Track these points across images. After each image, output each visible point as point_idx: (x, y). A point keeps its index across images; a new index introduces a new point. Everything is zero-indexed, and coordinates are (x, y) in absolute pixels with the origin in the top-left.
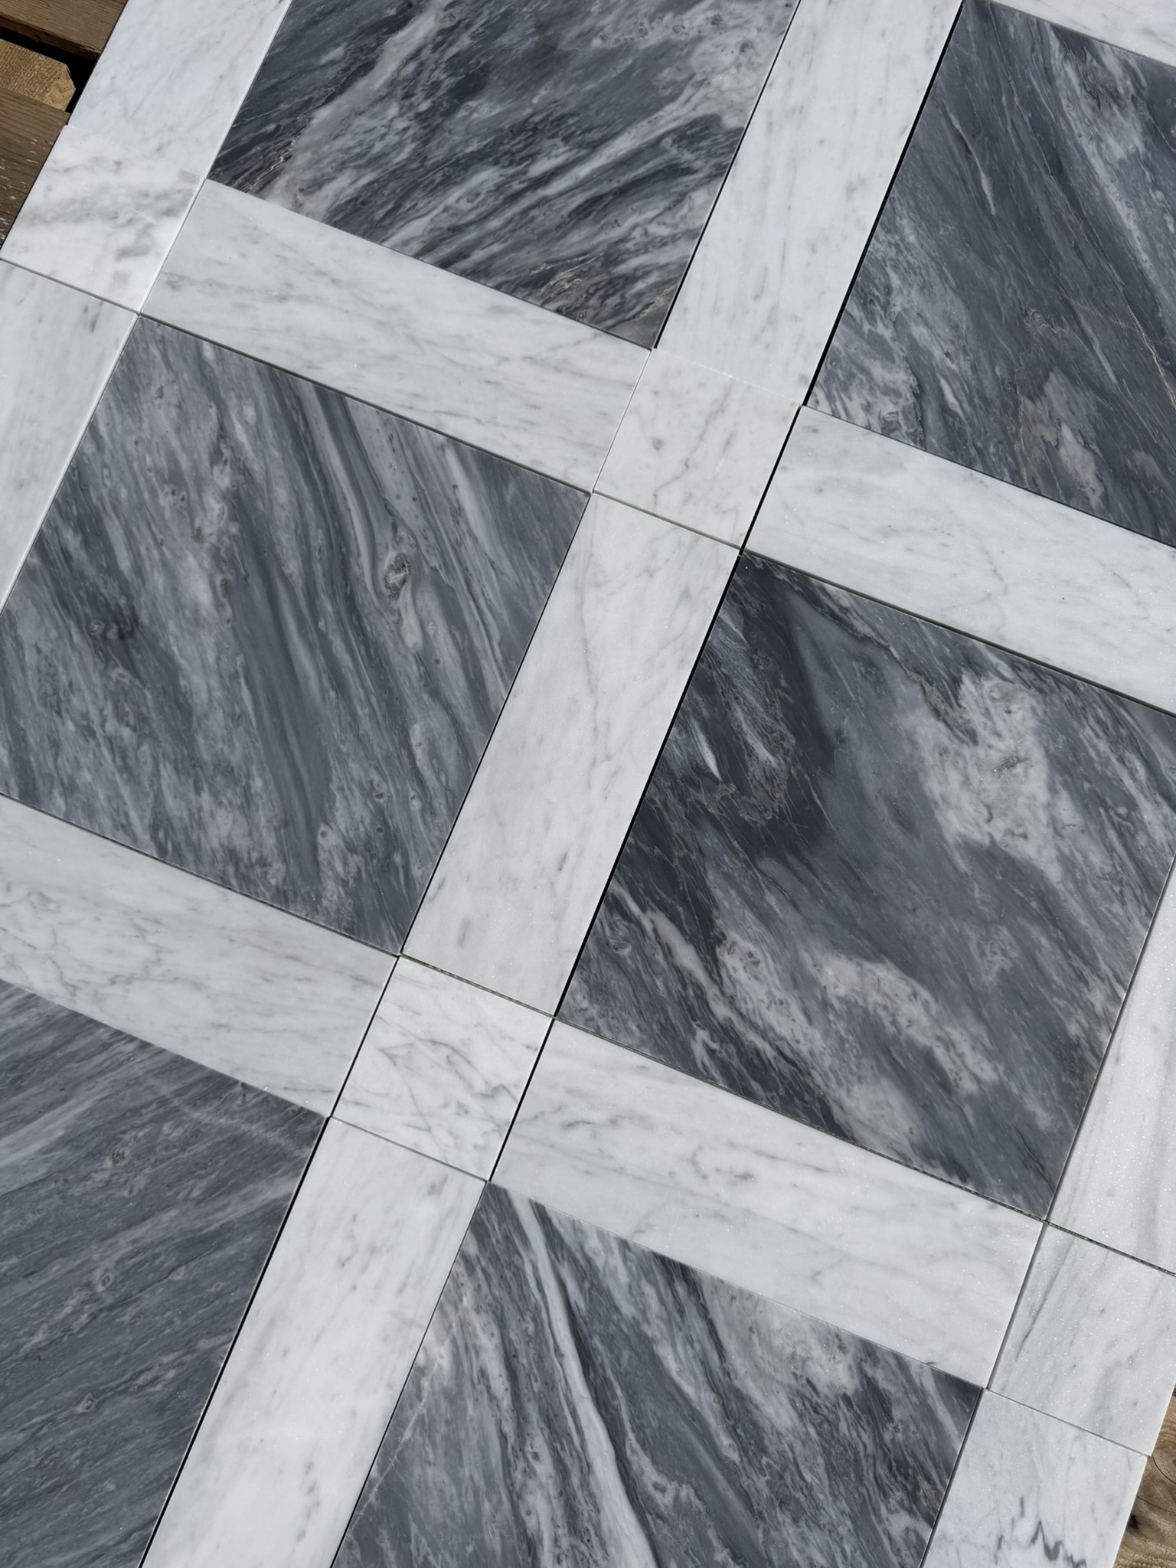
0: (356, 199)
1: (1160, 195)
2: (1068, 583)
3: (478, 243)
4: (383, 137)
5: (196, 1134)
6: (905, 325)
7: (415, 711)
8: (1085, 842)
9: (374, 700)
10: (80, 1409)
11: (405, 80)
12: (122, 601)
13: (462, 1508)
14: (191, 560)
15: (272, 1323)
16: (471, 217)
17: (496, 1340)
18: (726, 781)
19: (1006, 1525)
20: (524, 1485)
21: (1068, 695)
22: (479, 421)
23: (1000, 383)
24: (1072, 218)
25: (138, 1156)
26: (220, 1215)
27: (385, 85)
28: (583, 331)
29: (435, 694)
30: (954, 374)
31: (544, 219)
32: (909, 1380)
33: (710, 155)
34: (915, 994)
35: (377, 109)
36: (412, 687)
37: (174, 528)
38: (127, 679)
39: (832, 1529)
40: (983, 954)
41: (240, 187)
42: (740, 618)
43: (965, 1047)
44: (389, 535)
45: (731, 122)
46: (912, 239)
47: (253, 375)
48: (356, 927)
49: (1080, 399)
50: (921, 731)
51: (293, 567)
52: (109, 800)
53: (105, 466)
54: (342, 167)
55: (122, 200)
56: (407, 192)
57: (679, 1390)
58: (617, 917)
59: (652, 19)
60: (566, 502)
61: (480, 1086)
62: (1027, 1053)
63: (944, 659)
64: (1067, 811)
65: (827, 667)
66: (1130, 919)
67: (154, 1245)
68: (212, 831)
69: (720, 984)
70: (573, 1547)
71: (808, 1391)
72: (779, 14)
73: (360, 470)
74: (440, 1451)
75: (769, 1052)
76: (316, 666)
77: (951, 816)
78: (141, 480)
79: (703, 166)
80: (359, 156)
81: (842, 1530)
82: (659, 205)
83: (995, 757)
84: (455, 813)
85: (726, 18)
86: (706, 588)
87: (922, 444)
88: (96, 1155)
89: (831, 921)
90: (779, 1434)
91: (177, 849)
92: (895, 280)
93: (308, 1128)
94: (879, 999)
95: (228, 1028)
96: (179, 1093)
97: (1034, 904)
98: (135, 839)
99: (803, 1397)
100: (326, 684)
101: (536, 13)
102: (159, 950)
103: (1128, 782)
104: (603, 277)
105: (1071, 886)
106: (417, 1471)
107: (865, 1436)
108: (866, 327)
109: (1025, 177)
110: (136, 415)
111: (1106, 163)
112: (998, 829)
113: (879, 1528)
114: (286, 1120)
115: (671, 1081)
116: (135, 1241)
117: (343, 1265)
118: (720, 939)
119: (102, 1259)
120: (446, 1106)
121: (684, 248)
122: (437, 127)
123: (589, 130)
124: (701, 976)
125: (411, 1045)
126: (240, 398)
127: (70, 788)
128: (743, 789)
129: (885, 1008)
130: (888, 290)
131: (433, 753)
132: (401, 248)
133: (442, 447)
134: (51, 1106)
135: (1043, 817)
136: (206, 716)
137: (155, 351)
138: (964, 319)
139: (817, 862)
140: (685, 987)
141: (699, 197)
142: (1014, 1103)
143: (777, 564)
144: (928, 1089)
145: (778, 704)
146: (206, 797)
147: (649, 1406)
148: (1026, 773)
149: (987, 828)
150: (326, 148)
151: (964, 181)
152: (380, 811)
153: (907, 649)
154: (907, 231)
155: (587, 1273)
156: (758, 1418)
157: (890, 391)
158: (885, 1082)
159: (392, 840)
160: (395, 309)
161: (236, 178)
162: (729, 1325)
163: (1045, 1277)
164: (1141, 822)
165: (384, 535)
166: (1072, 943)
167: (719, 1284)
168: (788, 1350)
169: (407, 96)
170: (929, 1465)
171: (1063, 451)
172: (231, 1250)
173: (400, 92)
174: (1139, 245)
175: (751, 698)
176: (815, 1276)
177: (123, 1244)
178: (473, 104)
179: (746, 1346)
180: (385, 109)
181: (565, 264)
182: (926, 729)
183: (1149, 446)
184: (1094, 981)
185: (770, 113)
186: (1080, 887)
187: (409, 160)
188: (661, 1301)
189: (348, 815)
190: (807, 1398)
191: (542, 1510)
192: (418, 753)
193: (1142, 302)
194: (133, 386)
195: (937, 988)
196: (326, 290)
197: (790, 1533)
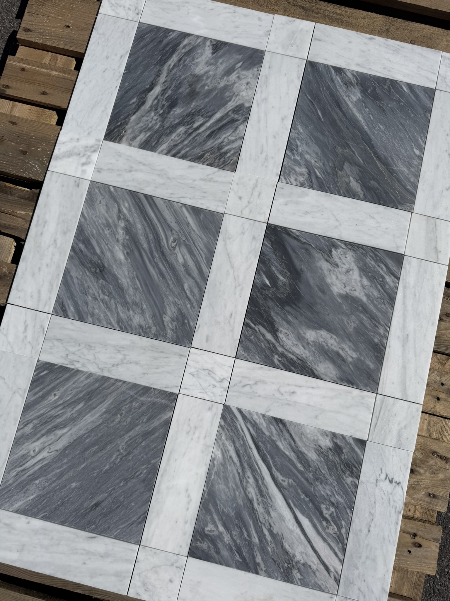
0: (146, 140)
1: (367, 109)
2: (357, 220)
3: (182, 149)
4: (151, 122)
5: (143, 404)
6: (303, 155)
7: (184, 280)
8: (371, 289)
9: (173, 279)
10: (121, 485)
11: (155, 105)
12: (99, 262)
13: (230, 495)
14: (117, 247)
15: (171, 452)
16: (179, 141)
17: (233, 447)
18: (273, 287)
19: (378, 476)
20: (246, 486)
21: (361, 250)
22: (190, 198)
23: (331, 167)
24: (344, 119)
25: (127, 413)
26: (152, 425)
27: (149, 108)
28: (215, 169)
29: (189, 275)
30: (318, 167)
31: (200, 139)
32: (346, 441)
33: (243, 115)
34: (332, 337)
35: (148, 114)
36: (183, 274)
37: (110, 239)
38: (104, 283)
39: (331, 484)
40: (348, 323)
41: (113, 141)
42: (270, 242)
43: (347, 349)
44: (170, 233)
45: (247, 105)
46: (302, 131)
47: (126, 194)
48: (177, 342)
49: (354, 169)
50: (323, 266)
51: (145, 246)
52: (104, 316)
53: (88, 224)
54: (141, 132)
55: (81, 149)
56: (160, 137)
57: (284, 453)
58: (248, 328)
59: (221, 79)
60: (217, 217)
61: (218, 379)
62: (365, 349)
63: (326, 246)
64: (366, 282)
65: (295, 252)
66: (387, 308)
67: (134, 437)
68: (134, 321)
69: (279, 342)
70: (262, 500)
71: (319, 449)
72: (256, 73)
73: (160, 217)
74: (222, 480)
75: (295, 359)
76: (156, 272)
77: (335, 288)
78: (99, 227)
79: (241, 118)
80: (145, 128)
81: (334, 484)
82: (230, 131)
83: (344, 270)
84: (200, 306)
85: (241, 76)
86: (259, 235)
87: (312, 187)
88: (115, 414)
89: (307, 321)
90: (313, 461)
91: (125, 327)
92: (299, 143)
93: (173, 397)
94: (322, 340)
95: (147, 373)
96: (136, 394)
97: (360, 308)
98: (113, 326)
99: (318, 450)
100: (159, 276)
101: (188, 82)
102: (125, 355)
103: (381, 272)
104: (218, 154)
105: (369, 302)
106: (217, 487)
107: (337, 458)
108: (292, 157)
109: (330, 109)
110: (94, 209)
111: (352, 103)
112: (348, 289)
113: (344, 482)
114: (167, 396)
115: (270, 370)
116: (129, 436)
117: (188, 433)
118: (277, 330)
119: (121, 443)
120: (210, 386)
121: (239, 142)
122: (166, 117)
123: (208, 113)
124: (273, 341)
125: (198, 371)
126: (123, 201)
127: (93, 315)
128: (277, 289)
129: (324, 342)
130: (297, 146)
131: (191, 291)
132: (161, 152)
133: (181, 207)
134: (101, 403)
135: (359, 284)
136: (128, 290)
137: (97, 191)
138: (319, 151)
139: (300, 305)
140: (269, 344)
141: (241, 127)
142: (363, 363)
143: (277, 226)
144: (339, 362)
145: (283, 264)
146: (131, 312)
147: (277, 459)
148: (353, 273)
149: (345, 290)
150: (135, 127)
151: (313, 113)
152: (179, 309)
153: (316, 244)
154: (300, 129)
155: (255, 425)
156: (307, 458)
157: (302, 174)
158: (327, 362)
159: (184, 316)
160: (162, 170)
161: (111, 139)
162: (295, 433)
163: (379, 408)
164: (386, 282)
165: (169, 233)
166: (372, 317)
167: (291, 423)
168: (312, 438)
169: (156, 110)
170: (355, 463)
171: (351, 184)
172: (157, 434)
173: (154, 109)
174: (364, 124)
175: (276, 263)
176: (316, 417)
177: (126, 438)
178: (175, 109)
179: (301, 439)
180: (150, 114)
181: (207, 151)
182: (324, 265)
183: (374, 179)
184: (380, 326)
185: (257, 101)
186: (372, 302)
187: (159, 127)
188: (276, 430)
189: (170, 312)
190: (319, 450)
191: (252, 492)
192: (187, 292)
193: (367, 140)
194: (92, 201)
195: (337, 335)
196: (142, 167)
197: (320, 487)
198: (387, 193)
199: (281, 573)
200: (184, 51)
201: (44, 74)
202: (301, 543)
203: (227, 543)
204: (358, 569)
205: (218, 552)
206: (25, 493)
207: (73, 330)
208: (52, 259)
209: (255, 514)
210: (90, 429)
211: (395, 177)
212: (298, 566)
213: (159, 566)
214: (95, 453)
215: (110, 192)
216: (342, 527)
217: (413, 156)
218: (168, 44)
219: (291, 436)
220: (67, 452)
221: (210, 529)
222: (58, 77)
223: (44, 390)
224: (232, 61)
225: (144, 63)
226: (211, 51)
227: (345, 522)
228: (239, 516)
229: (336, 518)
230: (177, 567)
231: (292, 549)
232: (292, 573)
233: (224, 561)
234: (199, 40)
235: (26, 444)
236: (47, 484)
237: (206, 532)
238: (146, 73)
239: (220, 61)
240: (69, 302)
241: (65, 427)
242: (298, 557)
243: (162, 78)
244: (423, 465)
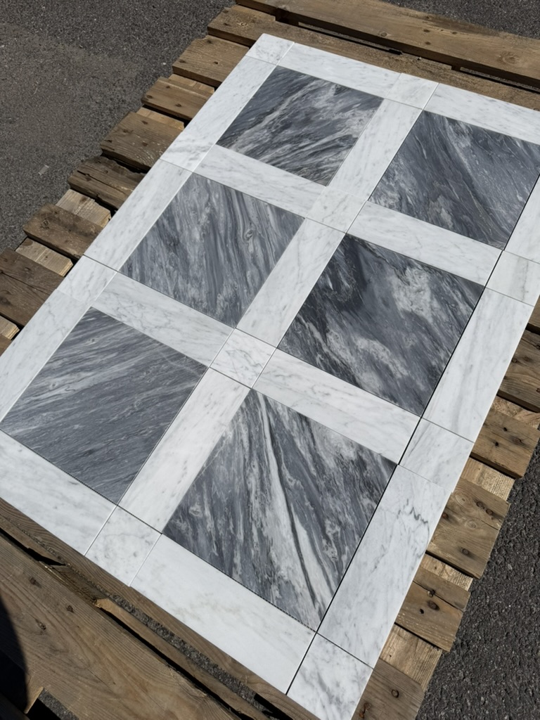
0: (253, 150)
1: (475, 156)
2: (441, 246)
3: (283, 160)
4: (262, 137)
5: (171, 368)
6: (398, 183)
7: (249, 268)
8: (440, 313)
9: (238, 264)
10: (122, 439)
11: (270, 125)
12: (176, 237)
13: (229, 479)
14: (196, 229)
15: (183, 420)
16: (282, 155)
17: (247, 432)
19: (402, 507)
20: (249, 474)
21: (438, 274)
23: (425, 197)
24: (449, 160)
25: (154, 372)
26: (173, 390)
27: (264, 126)
29: (255, 264)
30: (411, 195)
31: (301, 156)
32: (373, 458)
33: (348, 143)
34: (384, 350)
35: (261, 131)
36: (249, 262)
37: (193, 221)
38: (174, 255)
40: (406, 340)
41: (224, 146)
42: (344, 250)
43: (399, 365)
44: (249, 225)
45: (355, 136)
46: (402, 163)
47: (219, 187)
48: (224, 320)
49: (448, 202)
50: (393, 281)
51: (222, 232)
52: (164, 283)
53: (177, 206)
54: (250, 143)
55: (193, 148)
56: (266, 149)
57: (300, 452)
58: (298, 324)
59: (336, 114)
60: (298, 220)
61: (253, 363)
62: (418, 369)
63: (402, 264)
64: (436, 304)
65: (367, 263)
66: (454, 335)
67: (153, 396)
68: (189, 293)
69: (326, 343)
70: (261, 495)
71: (340, 458)
72: (370, 114)
73: (244, 210)
74: (225, 462)
75: (339, 362)
76: (224, 255)
77: (400, 303)
78: (186, 210)
79: (346, 146)
80: (255, 141)
81: (347, 501)
82: (333, 153)
83: (415, 289)
84: (256, 293)
85: (356, 114)
87: (400, 211)
88: (142, 371)
89: (361, 328)
90: (330, 469)
91: (179, 297)
92: (396, 173)
93: (203, 369)
94: (374, 350)
95: (185, 341)
96: (168, 357)
97: (424, 328)
98: (169, 293)
99: (338, 459)
100: (226, 259)
101: (306, 112)
102: (170, 321)
103: (455, 298)
104: (316, 169)
105: (435, 324)
106: (218, 466)
107: (357, 474)
108: (387, 183)
109: (436, 151)
110: (187, 195)
111: (460, 148)
112: (414, 308)
113: (359, 503)
114: (197, 367)
115: (309, 367)
116: (148, 395)
117: (206, 406)
118: (328, 331)
119: (138, 398)
120: (242, 367)
121: (338, 163)
122: (276, 135)
123: (316, 137)
124: (321, 340)
125: (235, 351)
126: (215, 193)
127: (154, 280)
128: (339, 292)
129: (375, 353)
130: (394, 175)
131: (252, 278)
132: (263, 161)
133: (267, 206)
134: (132, 358)
135: (428, 305)
136: (193, 265)
137: (195, 181)
138: (415, 182)
139: (359, 313)
140: (316, 343)
141: (344, 152)
142: (413, 382)
143: (355, 238)
145: (352, 272)
146: (189, 285)
147: (290, 456)
148: (424, 294)
149: (411, 307)
150: (247, 139)
151: (418, 151)
152: (235, 291)
153: (391, 260)
155: (277, 416)
156: (323, 462)
157: (392, 198)
158: (373, 372)
159: (237, 299)
160: (259, 174)
161: (223, 144)
162: (318, 435)
163: (420, 434)
164: (459, 309)
165: (247, 225)
166: (434, 339)
167: (316, 423)
168: (335, 445)
169: (269, 129)
171: (442, 214)
172: (175, 400)
174: (468, 167)
175: (344, 270)
177: (145, 395)
178: (286, 130)
179: (322, 442)
180: (263, 131)
181: (306, 166)
182: (395, 281)
183: (467, 214)
184: (441, 350)
185: (365, 134)
186: (439, 325)
187: (268, 142)
188: (298, 426)
189: (227, 292)
190: (340, 460)
191: (253, 483)
192: (248, 278)
193: (468, 181)
194: (188, 188)
195: (391, 348)
196: (241, 169)
197: (330, 499)
198: (478, 228)
199: (258, 584)
200: (309, 89)
201: (184, 92)
202: (291, 557)
203: (209, 530)
204: (350, 608)
205: (195, 538)
206: (29, 421)
207: (132, 289)
208: (135, 227)
209: (249, 507)
210: (113, 378)
211: (491, 216)
212: (280, 583)
213: (129, 535)
214: (110, 401)
215: (206, 183)
216: (344, 553)
217: (515, 201)
218: (297, 83)
219: (312, 437)
220: (83, 394)
221: (195, 510)
222: (195, 96)
223: (85, 334)
224: (351, 102)
225: (271, 94)
226: (334, 93)
227: (350, 548)
228: (231, 505)
229: (340, 540)
230: (146, 542)
231: (278, 559)
232: (270, 588)
233: (199, 550)
234: (326, 84)
235: (49, 377)
236: (52, 419)
237: (190, 512)
238: (271, 101)
239: (340, 100)
240: (137, 265)
241: (90, 371)
242: (283, 572)
243: (283, 107)
244: (462, 514)
